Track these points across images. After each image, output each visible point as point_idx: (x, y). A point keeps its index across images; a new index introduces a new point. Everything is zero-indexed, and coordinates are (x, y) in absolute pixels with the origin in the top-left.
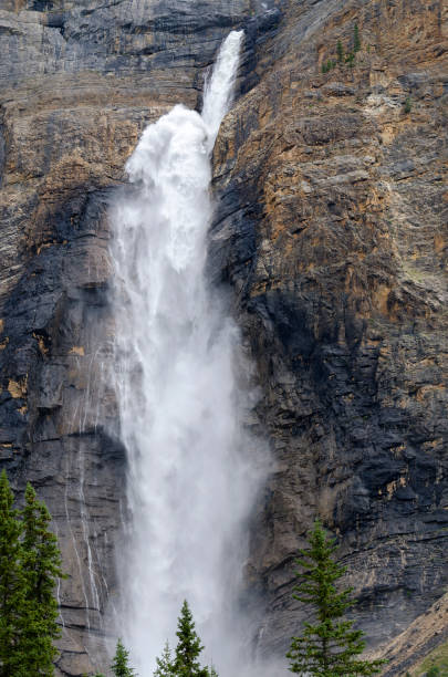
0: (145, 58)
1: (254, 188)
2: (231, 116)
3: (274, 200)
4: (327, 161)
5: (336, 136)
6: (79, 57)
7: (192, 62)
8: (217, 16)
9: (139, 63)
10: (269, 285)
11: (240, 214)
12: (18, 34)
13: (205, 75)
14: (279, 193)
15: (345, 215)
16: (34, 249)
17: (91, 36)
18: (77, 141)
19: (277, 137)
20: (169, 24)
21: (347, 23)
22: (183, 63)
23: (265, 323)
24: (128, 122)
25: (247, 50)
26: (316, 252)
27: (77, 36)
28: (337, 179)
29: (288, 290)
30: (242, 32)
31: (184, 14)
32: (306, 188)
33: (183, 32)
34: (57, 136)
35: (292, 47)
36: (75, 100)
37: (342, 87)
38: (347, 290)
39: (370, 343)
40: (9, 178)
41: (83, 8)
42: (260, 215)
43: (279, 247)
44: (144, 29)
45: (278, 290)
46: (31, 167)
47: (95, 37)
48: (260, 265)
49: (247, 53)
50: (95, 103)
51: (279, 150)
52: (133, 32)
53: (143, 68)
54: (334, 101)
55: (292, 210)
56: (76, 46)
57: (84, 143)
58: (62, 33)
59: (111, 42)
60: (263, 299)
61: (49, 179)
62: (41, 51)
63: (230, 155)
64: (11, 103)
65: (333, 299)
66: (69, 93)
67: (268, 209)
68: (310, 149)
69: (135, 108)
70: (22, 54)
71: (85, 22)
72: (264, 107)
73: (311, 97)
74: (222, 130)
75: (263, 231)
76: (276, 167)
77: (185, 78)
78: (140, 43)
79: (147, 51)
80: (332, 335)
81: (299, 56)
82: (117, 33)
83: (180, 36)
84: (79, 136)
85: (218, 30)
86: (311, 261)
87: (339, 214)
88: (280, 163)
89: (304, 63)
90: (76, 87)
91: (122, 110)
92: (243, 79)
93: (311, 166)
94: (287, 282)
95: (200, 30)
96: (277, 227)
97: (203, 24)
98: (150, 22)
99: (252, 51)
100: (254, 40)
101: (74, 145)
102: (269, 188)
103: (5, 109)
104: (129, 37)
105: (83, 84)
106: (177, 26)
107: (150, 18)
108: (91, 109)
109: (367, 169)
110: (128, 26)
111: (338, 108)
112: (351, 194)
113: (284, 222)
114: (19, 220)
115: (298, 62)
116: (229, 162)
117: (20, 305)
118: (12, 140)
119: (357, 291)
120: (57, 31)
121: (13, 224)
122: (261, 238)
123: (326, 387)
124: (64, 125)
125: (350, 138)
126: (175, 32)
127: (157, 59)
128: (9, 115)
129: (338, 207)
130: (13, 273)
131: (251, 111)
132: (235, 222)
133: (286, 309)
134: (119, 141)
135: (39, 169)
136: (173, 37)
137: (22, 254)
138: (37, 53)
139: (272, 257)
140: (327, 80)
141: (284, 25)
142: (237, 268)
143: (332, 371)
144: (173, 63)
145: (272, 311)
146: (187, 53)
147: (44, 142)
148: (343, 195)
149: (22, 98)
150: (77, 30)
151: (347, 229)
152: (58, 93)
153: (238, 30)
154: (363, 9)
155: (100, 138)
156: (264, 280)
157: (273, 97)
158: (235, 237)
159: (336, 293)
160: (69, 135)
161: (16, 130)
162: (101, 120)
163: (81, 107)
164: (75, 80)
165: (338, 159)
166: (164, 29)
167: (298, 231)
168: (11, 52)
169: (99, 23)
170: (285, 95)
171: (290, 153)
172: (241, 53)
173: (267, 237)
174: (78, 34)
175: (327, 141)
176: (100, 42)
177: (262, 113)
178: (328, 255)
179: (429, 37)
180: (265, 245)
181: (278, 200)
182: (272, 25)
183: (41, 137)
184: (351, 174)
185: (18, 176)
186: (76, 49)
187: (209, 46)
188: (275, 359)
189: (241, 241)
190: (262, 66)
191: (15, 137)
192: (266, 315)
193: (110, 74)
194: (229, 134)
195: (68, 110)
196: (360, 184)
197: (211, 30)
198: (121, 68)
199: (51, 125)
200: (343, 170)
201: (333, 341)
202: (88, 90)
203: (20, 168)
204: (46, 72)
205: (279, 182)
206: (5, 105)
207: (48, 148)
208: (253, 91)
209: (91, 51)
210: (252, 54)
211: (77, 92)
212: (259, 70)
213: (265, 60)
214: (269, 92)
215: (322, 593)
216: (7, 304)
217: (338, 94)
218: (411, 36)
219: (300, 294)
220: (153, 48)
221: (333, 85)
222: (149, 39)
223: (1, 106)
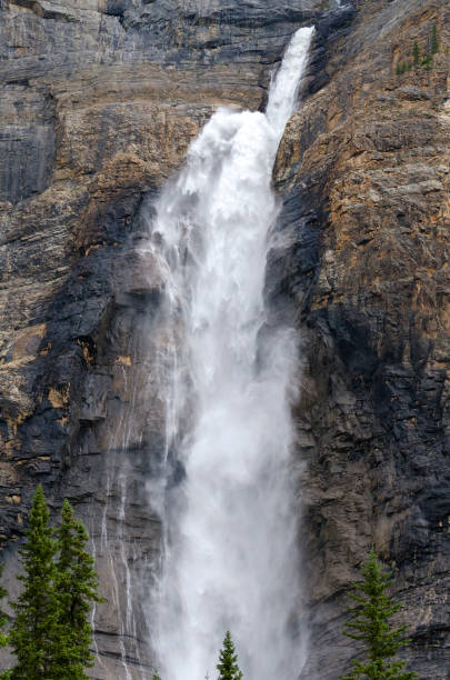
0: (208, 52)
1: (320, 194)
2: (298, 117)
3: (340, 207)
4: (398, 169)
5: (409, 142)
6: (138, 48)
7: (258, 58)
8: (287, 10)
9: (202, 57)
10: (331, 299)
11: (303, 222)
12: (75, 21)
13: (271, 73)
14: (346, 201)
15: (415, 227)
16: (82, 250)
17: (152, 26)
18: (133, 137)
19: (345, 141)
20: (237, 19)
21: (424, 23)
22: (249, 58)
23: (325, 339)
24: (188, 119)
25: (317, 48)
26: (382, 266)
27: (137, 26)
28: (409, 188)
29: (351, 305)
30: (313, 28)
31: (251, 6)
32: (375, 197)
33: (250, 26)
34: (112, 131)
35: (366, 46)
36: (133, 94)
37: (417, 91)
38: (414, 307)
39: (436, 365)
40: (58, 174)
42: (324, 225)
43: (343, 258)
44: (208, 21)
45: (341, 304)
46: (82, 163)
47: (156, 27)
48: (323, 277)
49: (317, 51)
50: (153, 98)
51: (347, 155)
52: (197, 24)
53: (207, 63)
54: (408, 106)
55: (358, 219)
56: (135, 36)
57: (139, 140)
58: (121, 22)
59: (173, 34)
60: (324, 313)
61: (101, 177)
62: (98, 40)
63: (294, 159)
64: (64, 94)
65: (399, 316)
66: (126, 85)
67: (333, 217)
68: (380, 155)
69: (195, 104)
70: (77, 43)
71: (146, 11)
72: (333, 108)
73: (383, 101)
74: (287, 132)
75: (327, 241)
76: (343, 172)
77: (250, 74)
78: (203, 36)
79: (211, 45)
80: (396, 355)
81: (374, 56)
82: (179, 24)
83: (246, 30)
84: (135, 132)
85: (287, 25)
86: (376, 275)
87: (408, 226)
88: (348, 169)
89: (379, 63)
90: (133, 80)
91: (182, 106)
92: (312, 78)
93: (381, 173)
94: (350, 297)
95: (268, 23)
96: (341, 237)
97: (271, 17)
98: (215, 14)
99: (323, 49)
100: (326, 37)
101: (129, 142)
102: (335, 195)
103: (57, 100)
104: (192, 29)
105: (141, 77)
106: (245, 19)
107: (216, 10)
108: (149, 104)
109: (440, 179)
110: (192, 17)
111: (413, 114)
112: (423, 204)
113: (349, 233)
114: (67, 219)
115: (371, 63)
116: (294, 165)
117: (64, 310)
118: (63, 134)
119: (424, 309)
120: (116, 19)
121: (61, 223)
122: (325, 248)
123: (387, 409)
124: (119, 120)
125: (424, 145)
126: (241, 26)
127: (221, 54)
128: (62, 107)
129: (408, 218)
130: (58, 274)
131: (319, 113)
132: (298, 229)
133: (348, 325)
134: (177, 139)
135: (91, 166)
136: (238, 30)
137: (70, 255)
138: (93, 42)
139: (334, 269)
140: (402, 83)
141: (358, 22)
142: (298, 279)
143: (395, 392)
144: (238, 59)
145: (333, 326)
146: (254, 48)
147: (97, 137)
148: (413, 205)
149: (76, 90)
150: (137, 19)
151: (417, 242)
152: (115, 86)
153: (308, 25)
154: (443, 9)
155: (157, 135)
156: (326, 294)
157: (344, 98)
158: (297, 246)
159: (403, 310)
160: (125, 130)
161: (69, 123)
162: (159, 116)
163: (138, 102)
164: (133, 73)
165: (410, 168)
166: (230, 22)
167: (364, 242)
168: (66, 40)
169: (161, 13)
170: (356, 97)
171: (359, 159)
172: (311, 50)
173: (332, 248)
174: (138, 24)
175: (399, 148)
176: (161, 33)
177: (330, 115)
178: (395, 269)
180: (329, 255)
181: (344, 209)
182: (345, 22)
183: (95, 131)
184: (424, 184)
185: (68, 172)
186: (135, 39)
187: (277, 42)
188: (334, 378)
189: (303, 250)
190: (333, 65)
191: (67, 130)
192: (326, 330)
193: (171, 67)
194: (295, 137)
195: (124, 104)
196: (433, 195)
197: (279, 24)
198: (182, 62)
199: (106, 119)
200: (414, 179)
201: (397, 361)
202: (147, 84)
203: (71, 164)
204: (102, 63)
205: (346, 189)
206: (57, 96)
207: (101, 143)
208: (322, 91)
209: (150, 42)
210: (323, 52)
211: (134, 85)
212: (330, 69)
213: (336, 59)
214: (339, 93)
215: (375, 629)
216: (51, 308)
217: (412, 98)
219: (363, 310)
220: (217, 41)
221: (408, 88)
222: (213, 32)
223: (52, 97)
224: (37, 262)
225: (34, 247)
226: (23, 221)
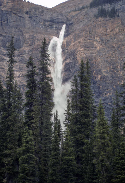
1: (74, 54)
3: (79, 57)
4: (88, 51)
7: (56, 29)
8: (61, 21)
11: (71, 58)
13: (59, 32)
14: (80, 56)
15: (92, 62)
20: (52, 21)
21: (89, 27)
24: (47, 38)
28: (91, 55)
30: (66, 25)
31: (55, 20)
32: (85, 56)
34: (34, 39)
35: (77, 29)
37: (90, 38)
38: (93, 75)
39: (98, 85)
40: (25, 45)
41: (35, 15)
44: (48, 21)
46: (29, 43)
50: (40, 34)
51: (80, 48)
54: (89, 41)
55: (82, 59)
56: (35, 22)
57: (39, 41)
63: (65, 47)
67: (78, 58)
75: (77, 62)
77: (55, 31)
78: (47, 24)
82: (43, 21)
83: (54, 24)
85: (61, 24)
88: (80, 50)
89: (80, 33)
92: (67, 34)
93: (86, 52)
95: (58, 23)
99: (68, 29)
101: (37, 41)
102: (78, 55)
104: (45, 22)
106: (54, 22)
107: (49, 19)
109: (95, 54)
110: (45, 20)
119: (95, 75)
120: (31, 19)
121: (27, 54)
124: (35, 37)
125: (92, 48)
128: (24, 33)
131: (70, 40)
132: (70, 60)
135: (31, 44)
141: (74, 25)
142: (71, 68)
148: (92, 58)
149: (26, 30)
154: (93, 25)
158: (70, 62)
160: (36, 39)
161: (26, 36)
162: (42, 37)
163: (38, 34)
165: (90, 51)
166: (51, 22)
169: (39, 19)
170: (77, 38)
171: (82, 49)
174: (35, 20)
175: (88, 48)
177: (72, 40)
179: (105, 32)
180: (77, 65)
181: (80, 57)
183: (31, 38)
185: (27, 45)
187: (60, 27)
191: (26, 38)
193: (42, 29)
194: (65, 43)
195: (36, 34)
196: (95, 56)
199: (33, 36)
200: (91, 53)
202: (39, 31)
205: (80, 54)
207: (32, 41)
208: (69, 36)
212: (70, 32)
214: (74, 37)
218: (101, 31)
220: (49, 25)
222: (49, 23)
223: (22, 31)
224: (23, 60)
225: (22, 57)
226: (20, 53)
